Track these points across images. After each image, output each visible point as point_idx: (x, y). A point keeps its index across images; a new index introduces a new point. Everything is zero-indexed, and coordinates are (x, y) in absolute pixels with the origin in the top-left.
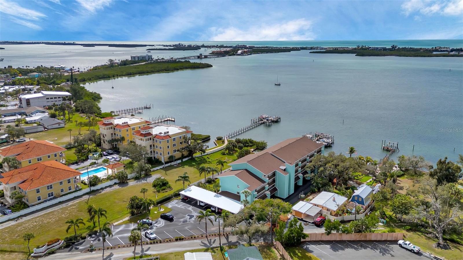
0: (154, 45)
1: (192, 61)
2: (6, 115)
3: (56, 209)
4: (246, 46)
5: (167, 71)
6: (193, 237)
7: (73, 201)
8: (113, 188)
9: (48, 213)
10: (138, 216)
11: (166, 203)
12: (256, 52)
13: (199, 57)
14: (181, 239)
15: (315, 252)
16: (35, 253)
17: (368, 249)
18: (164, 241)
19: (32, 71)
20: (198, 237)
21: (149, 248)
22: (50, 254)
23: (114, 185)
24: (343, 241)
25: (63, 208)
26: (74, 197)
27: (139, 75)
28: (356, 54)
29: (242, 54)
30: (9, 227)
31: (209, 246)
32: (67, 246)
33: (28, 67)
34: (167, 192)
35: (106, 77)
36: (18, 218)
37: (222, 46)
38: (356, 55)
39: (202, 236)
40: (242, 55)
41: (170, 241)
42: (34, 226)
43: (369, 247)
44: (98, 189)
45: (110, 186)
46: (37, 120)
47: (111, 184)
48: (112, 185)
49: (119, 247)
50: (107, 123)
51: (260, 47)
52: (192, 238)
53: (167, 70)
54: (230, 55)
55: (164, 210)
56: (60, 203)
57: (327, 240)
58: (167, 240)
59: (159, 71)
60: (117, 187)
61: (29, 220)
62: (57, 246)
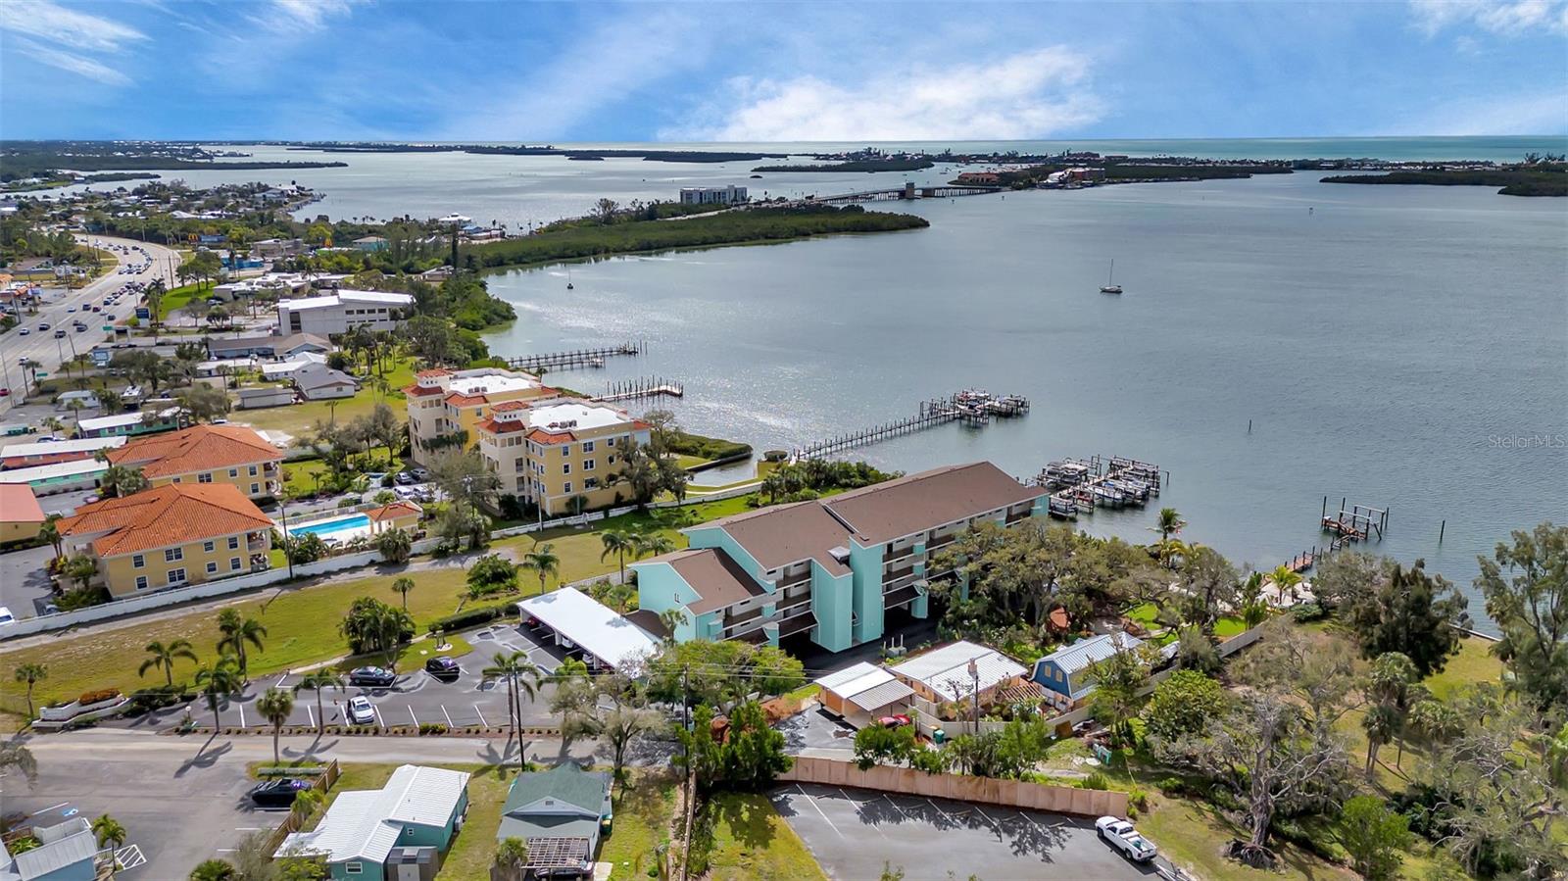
0: (785, 156)
1: (868, 207)
2: (224, 354)
3: (174, 617)
4: (1098, 155)
5: (770, 238)
6: (473, 730)
7: (229, 600)
8: (359, 574)
9: (149, 624)
10: (372, 657)
11: (471, 630)
12: (1120, 177)
13: (902, 195)
14: (436, 732)
15: (801, 813)
16: (43, 720)
17: (984, 828)
18: (387, 731)
19: (375, 231)
20: (488, 731)
21: (337, 741)
22: (78, 726)
23: (366, 566)
24: (917, 795)
25: (193, 614)
26: (238, 588)
27: (678, 252)
28: (1500, 188)
29: (1062, 184)
30: (32, 649)
31: (499, 758)
32: (131, 714)
33: (372, 219)
34: (497, 598)
35: (571, 254)
36: (66, 629)
37: (1012, 158)
38: (1500, 193)
39: (500, 731)
40: (1060, 188)
41: (404, 732)
42: (93, 653)
43: (989, 825)
44: (316, 573)
45: (354, 569)
46: (293, 372)
47: (360, 564)
48: (362, 567)
49: (259, 733)
50: (424, 386)
51: (1146, 160)
52: (469, 731)
53: (769, 235)
54: (1019, 188)
55: (451, 646)
56: (197, 600)
57: (867, 786)
58: (396, 729)
59: (741, 240)
60: (371, 573)
61: (92, 636)
62: (106, 708)
